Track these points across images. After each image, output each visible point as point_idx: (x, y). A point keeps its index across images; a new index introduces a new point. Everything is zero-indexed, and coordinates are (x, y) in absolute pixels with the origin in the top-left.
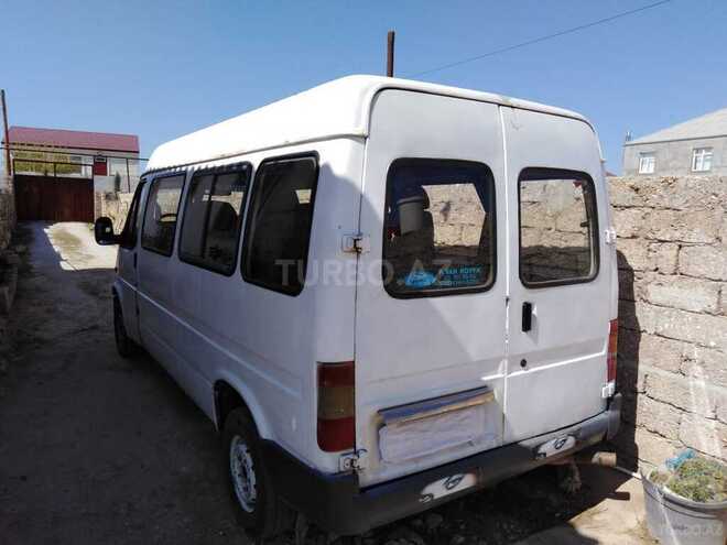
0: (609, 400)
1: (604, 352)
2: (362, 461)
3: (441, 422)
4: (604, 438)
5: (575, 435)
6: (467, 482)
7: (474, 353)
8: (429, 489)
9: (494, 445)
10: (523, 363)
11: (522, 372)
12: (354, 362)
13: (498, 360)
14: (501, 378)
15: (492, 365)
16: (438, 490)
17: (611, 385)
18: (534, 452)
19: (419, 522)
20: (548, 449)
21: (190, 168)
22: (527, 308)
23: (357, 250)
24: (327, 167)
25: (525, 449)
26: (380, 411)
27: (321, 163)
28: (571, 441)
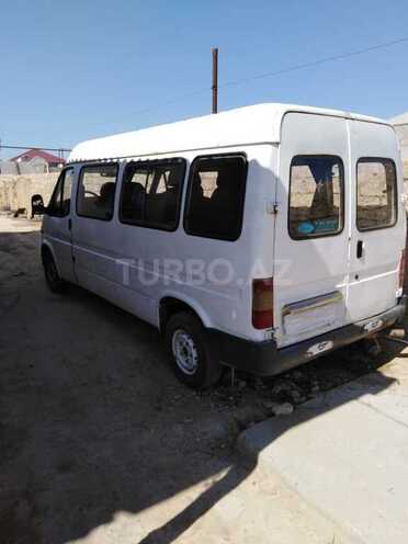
0: (399, 299)
1: (398, 270)
2: (278, 334)
3: (316, 312)
4: (396, 321)
5: (382, 319)
6: (329, 345)
7: (333, 272)
8: (311, 350)
9: (341, 325)
10: (357, 277)
11: (355, 283)
12: (272, 279)
13: (344, 276)
14: (345, 285)
15: (340, 278)
16: (315, 350)
17: (401, 290)
18: (362, 329)
19: (288, 376)
20: (369, 327)
21: (121, 160)
22: (360, 244)
23: (276, 212)
24: (255, 161)
25: (357, 327)
26: (286, 306)
27: (249, 159)
28: (381, 322)
